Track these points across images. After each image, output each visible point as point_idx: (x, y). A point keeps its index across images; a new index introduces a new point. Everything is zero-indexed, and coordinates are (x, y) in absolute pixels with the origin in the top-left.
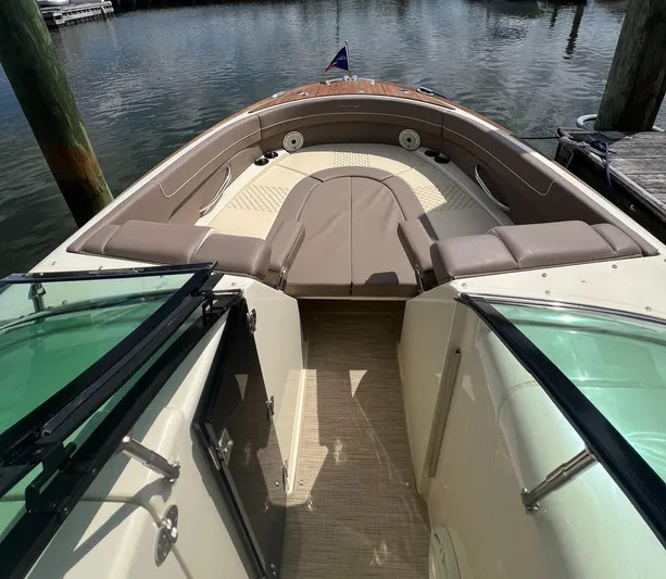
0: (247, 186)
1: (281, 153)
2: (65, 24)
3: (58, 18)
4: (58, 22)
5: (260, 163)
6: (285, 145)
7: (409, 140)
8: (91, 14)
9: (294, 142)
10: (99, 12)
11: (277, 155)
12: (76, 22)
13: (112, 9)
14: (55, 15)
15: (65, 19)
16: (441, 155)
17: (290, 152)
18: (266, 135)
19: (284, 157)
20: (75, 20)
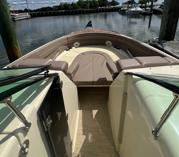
0: (63, 56)
1: (73, 48)
2: (17, 20)
3: (16, 19)
4: (15, 20)
5: (67, 50)
6: (75, 45)
7: (109, 44)
8: (25, 18)
9: (77, 45)
10: (27, 17)
11: (72, 48)
12: (20, 20)
13: (30, 17)
14: (15, 18)
15: (17, 19)
16: (118, 47)
17: (76, 48)
18: (69, 42)
19: (74, 49)
20: (20, 19)
